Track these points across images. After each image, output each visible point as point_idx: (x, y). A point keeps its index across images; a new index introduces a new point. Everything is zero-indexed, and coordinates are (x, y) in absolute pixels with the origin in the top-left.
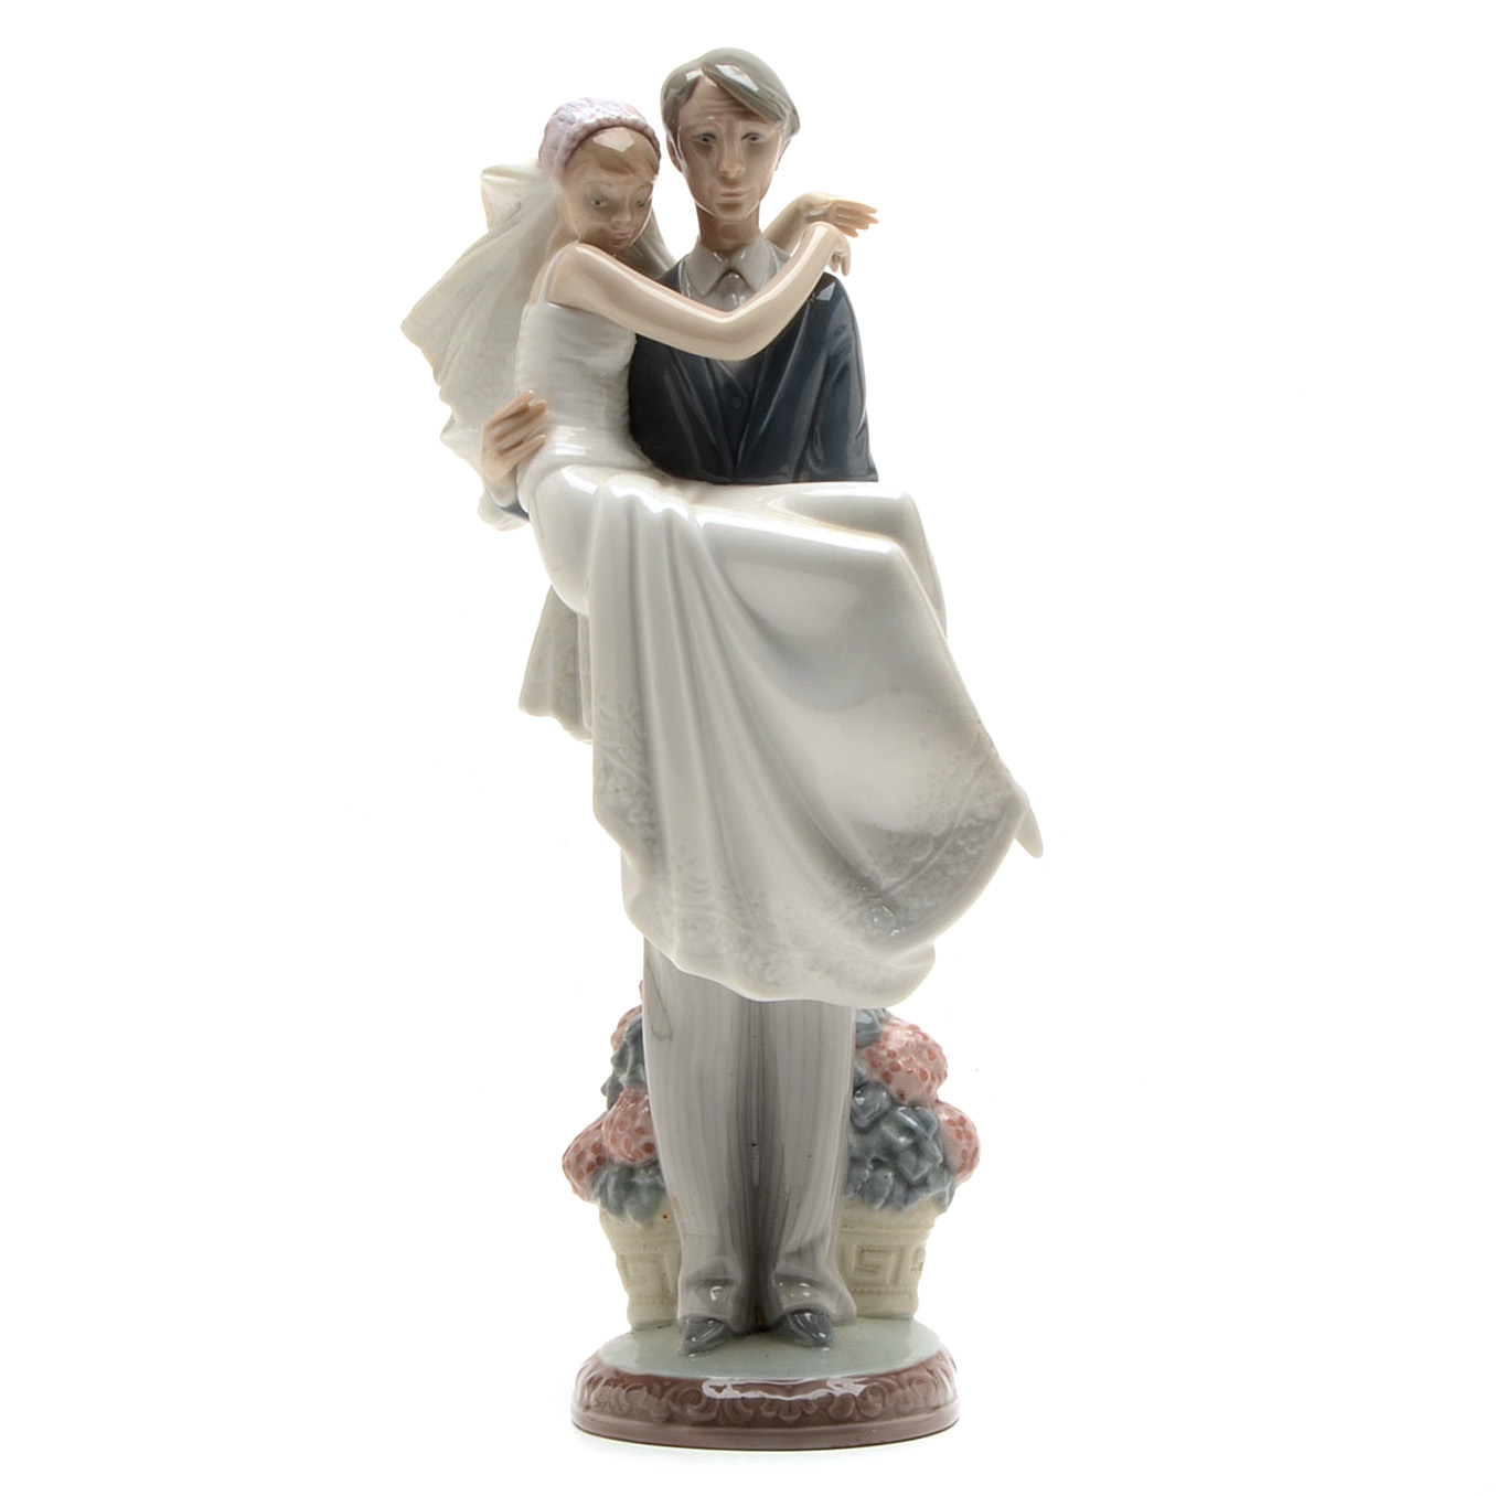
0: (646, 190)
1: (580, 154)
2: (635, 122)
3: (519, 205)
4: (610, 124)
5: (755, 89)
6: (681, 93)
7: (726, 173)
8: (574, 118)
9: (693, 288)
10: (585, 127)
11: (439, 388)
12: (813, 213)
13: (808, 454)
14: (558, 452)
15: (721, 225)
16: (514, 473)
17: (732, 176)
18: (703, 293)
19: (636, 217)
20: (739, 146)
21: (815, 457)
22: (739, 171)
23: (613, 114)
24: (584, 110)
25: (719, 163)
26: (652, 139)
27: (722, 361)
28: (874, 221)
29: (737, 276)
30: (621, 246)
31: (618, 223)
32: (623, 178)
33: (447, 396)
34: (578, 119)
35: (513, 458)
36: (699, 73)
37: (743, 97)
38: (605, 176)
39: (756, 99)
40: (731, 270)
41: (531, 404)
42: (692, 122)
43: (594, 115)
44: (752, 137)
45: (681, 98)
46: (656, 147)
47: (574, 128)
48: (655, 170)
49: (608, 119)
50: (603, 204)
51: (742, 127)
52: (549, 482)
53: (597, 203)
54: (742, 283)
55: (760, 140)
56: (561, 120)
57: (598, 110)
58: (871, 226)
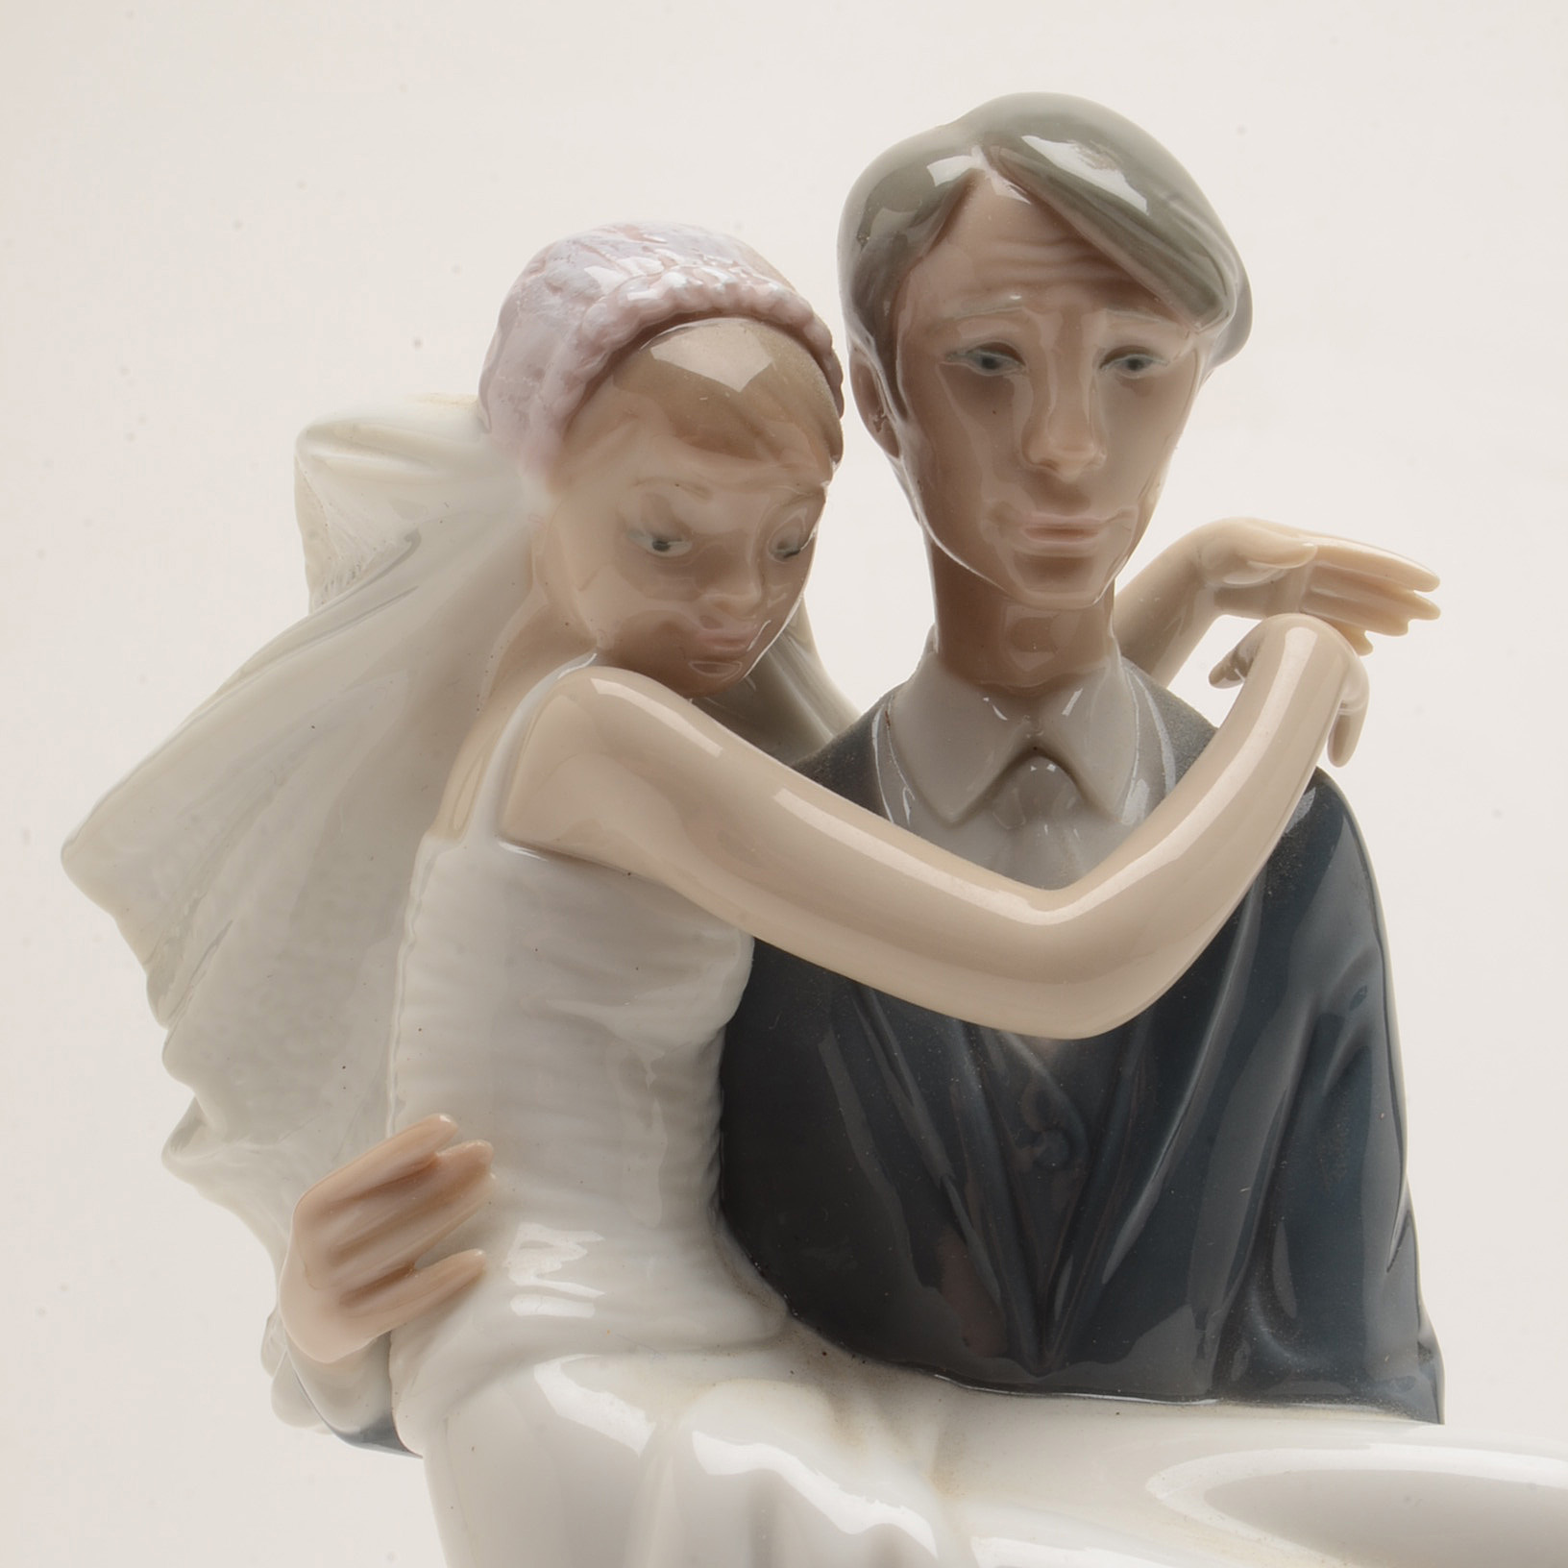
0: (801, 512)
1: (610, 395)
2: (779, 303)
3: (413, 540)
4: (706, 306)
5: (1139, 202)
6: (918, 220)
7: (1051, 465)
8: (594, 284)
9: (923, 801)
10: (632, 311)
11: (163, 1033)
12: (1235, 581)
13: (1254, 1302)
14: (525, 1307)
15: (1012, 614)
16: (384, 1346)
17: (1070, 474)
18: (952, 811)
19: (774, 588)
20: (1093, 384)
21: (1274, 1309)
22: (1091, 463)
23: (717, 277)
24: (629, 262)
25: (1031, 434)
26: (820, 353)
27: (1022, 1037)
28: (1427, 611)
29: (1052, 767)
30: (727, 675)
31: (723, 606)
32: (742, 471)
33: (182, 1059)
34: (606, 290)
35: (387, 1311)
36: (973, 161)
37: (1112, 237)
38: (691, 465)
39: (1151, 240)
40: (1034, 751)
41: (443, 1154)
42: (950, 309)
43: (656, 276)
44: (1130, 359)
45: (921, 235)
46: (833, 378)
47: (598, 316)
48: (834, 447)
49: (700, 291)
50: (677, 549)
51: (1105, 328)
52: (497, 1396)
53: (661, 545)
54: (1067, 784)
55: (1154, 370)
56: (556, 290)
57: (669, 263)
58: (1414, 624)
